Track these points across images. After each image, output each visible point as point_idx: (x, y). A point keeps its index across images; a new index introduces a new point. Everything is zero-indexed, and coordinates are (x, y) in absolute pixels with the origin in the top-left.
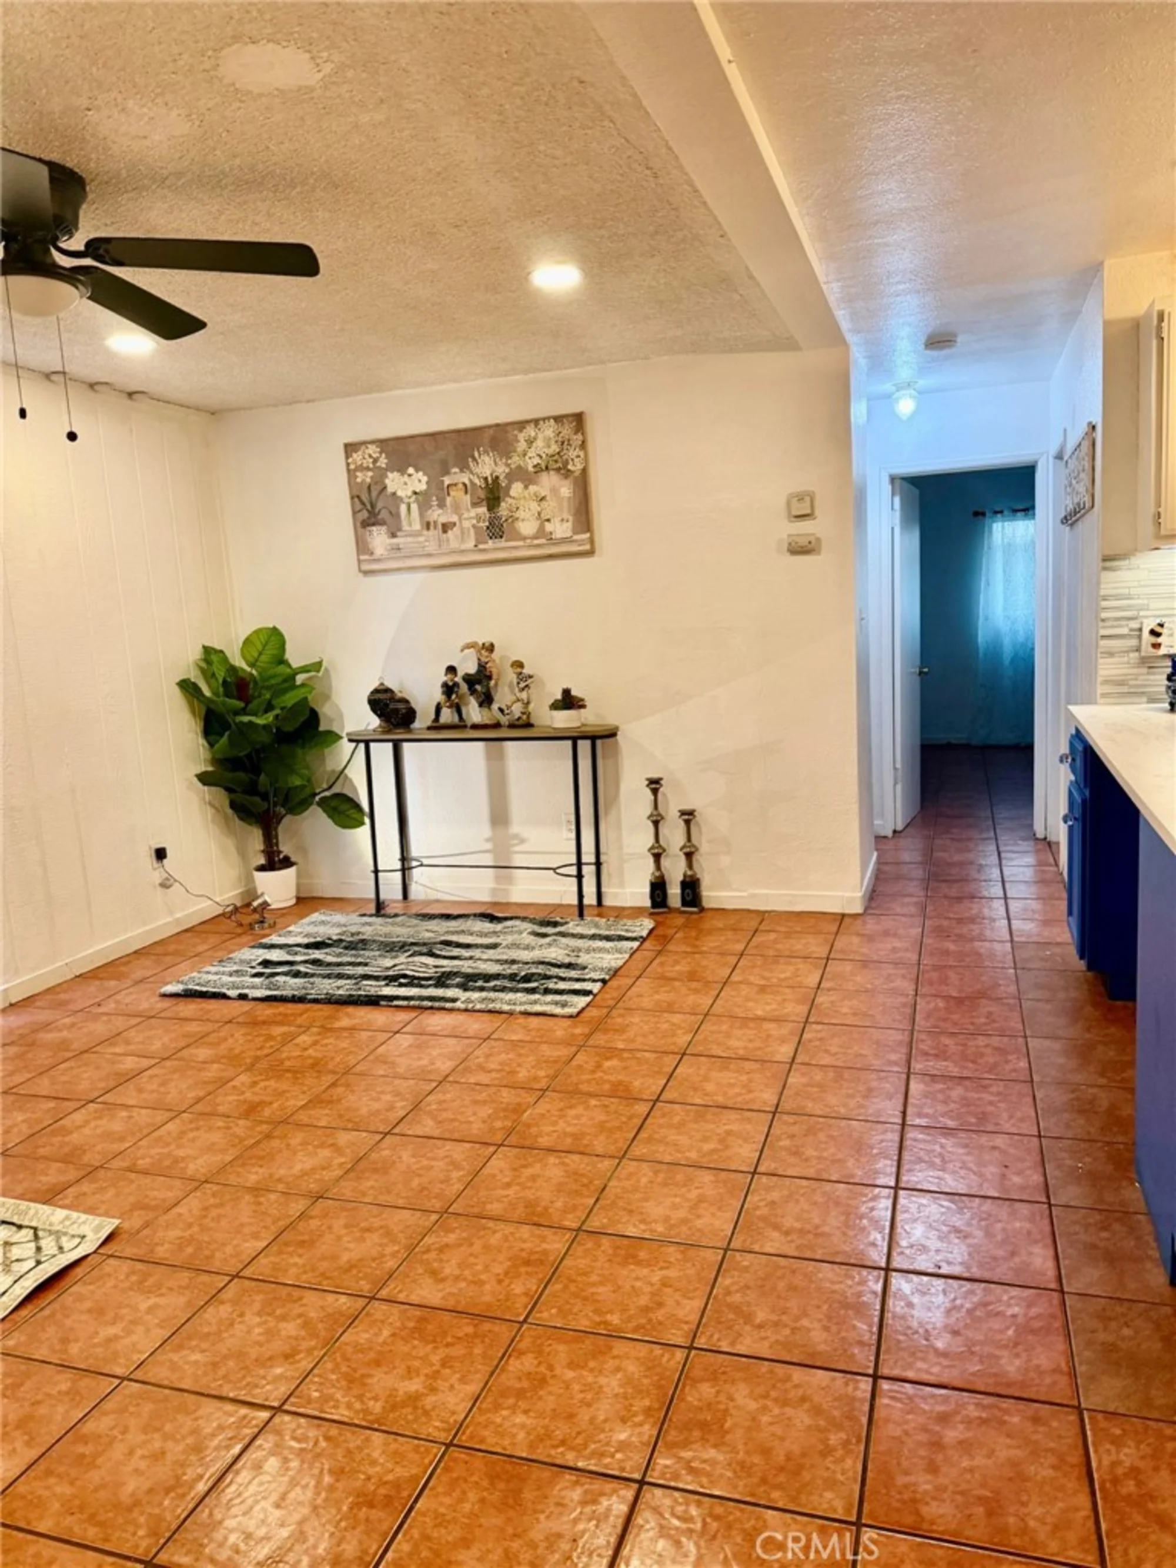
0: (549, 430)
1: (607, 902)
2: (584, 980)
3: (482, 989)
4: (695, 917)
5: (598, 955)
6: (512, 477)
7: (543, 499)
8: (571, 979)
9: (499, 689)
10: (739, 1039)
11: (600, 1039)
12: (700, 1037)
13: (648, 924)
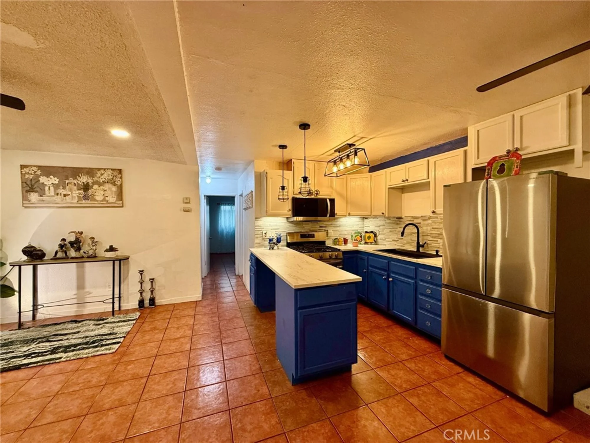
0: (110, 172)
1: (122, 309)
2: (117, 338)
3: (73, 351)
4: (154, 309)
5: (121, 328)
6: (94, 183)
7: (106, 190)
8: (111, 339)
9: (84, 245)
10: (173, 346)
11: (125, 359)
12: (161, 349)
13: (138, 314)
